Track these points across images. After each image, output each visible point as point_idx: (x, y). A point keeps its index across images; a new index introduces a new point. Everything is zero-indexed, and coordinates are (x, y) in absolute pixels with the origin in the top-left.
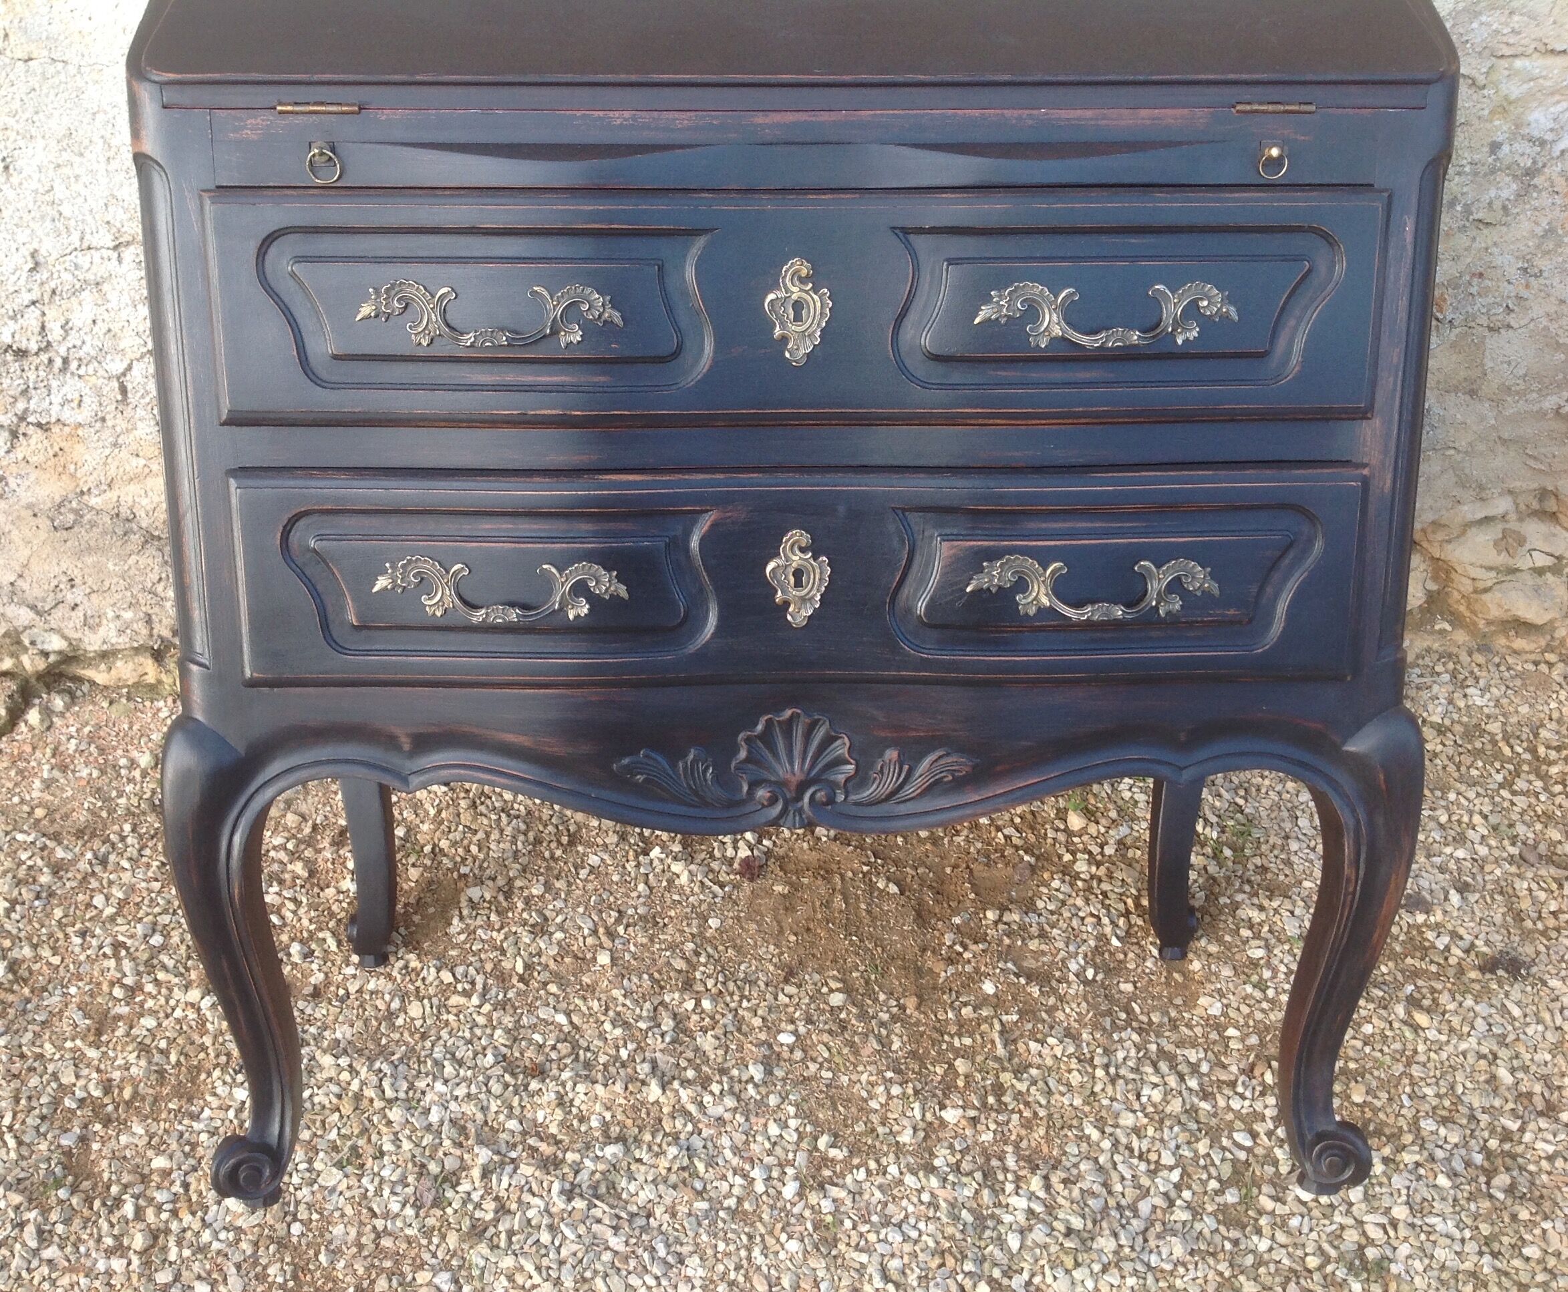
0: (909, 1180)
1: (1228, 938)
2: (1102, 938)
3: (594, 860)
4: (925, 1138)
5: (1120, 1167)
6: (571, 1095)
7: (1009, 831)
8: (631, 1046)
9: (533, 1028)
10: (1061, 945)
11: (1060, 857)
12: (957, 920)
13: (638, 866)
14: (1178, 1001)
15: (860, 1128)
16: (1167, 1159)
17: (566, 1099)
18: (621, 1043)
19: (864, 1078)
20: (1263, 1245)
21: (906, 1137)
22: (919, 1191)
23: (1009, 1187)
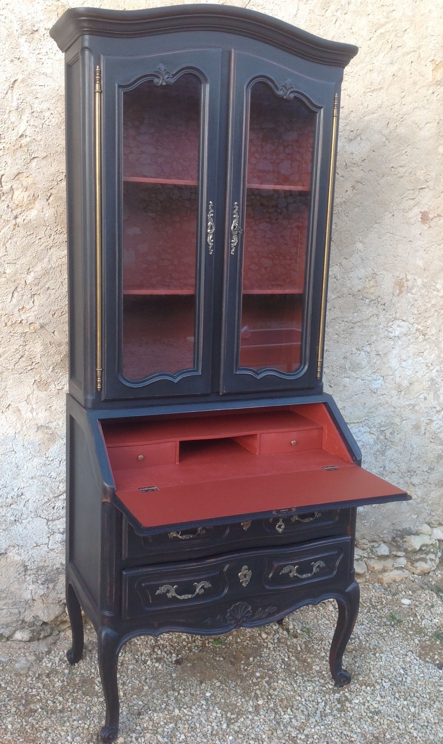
0: (255, 718)
1: (314, 653)
2: (283, 660)
3: (131, 667)
4: (256, 709)
5: (309, 704)
6: (153, 717)
7: (247, 642)
8: (165, 704)
9: (133, 706)
10: (272, 662)
11: (263, 645)
12: (243, 662)
13: (145, 667)
14: (308, 669)
15: (237, 710)
16: (320, 700)
17: (151, 719)
18: (161, 704)
19: (233, 699)
20: (351, 714)
21: (251, 709)
22: (260, 720)
23: (283, 713)
